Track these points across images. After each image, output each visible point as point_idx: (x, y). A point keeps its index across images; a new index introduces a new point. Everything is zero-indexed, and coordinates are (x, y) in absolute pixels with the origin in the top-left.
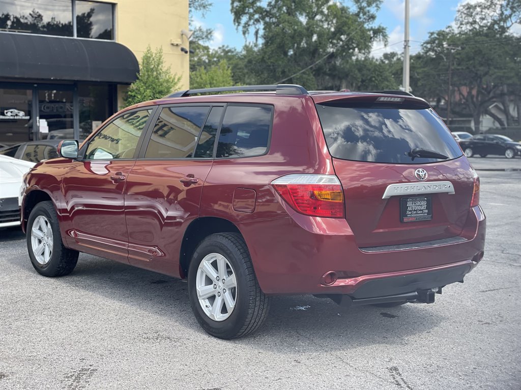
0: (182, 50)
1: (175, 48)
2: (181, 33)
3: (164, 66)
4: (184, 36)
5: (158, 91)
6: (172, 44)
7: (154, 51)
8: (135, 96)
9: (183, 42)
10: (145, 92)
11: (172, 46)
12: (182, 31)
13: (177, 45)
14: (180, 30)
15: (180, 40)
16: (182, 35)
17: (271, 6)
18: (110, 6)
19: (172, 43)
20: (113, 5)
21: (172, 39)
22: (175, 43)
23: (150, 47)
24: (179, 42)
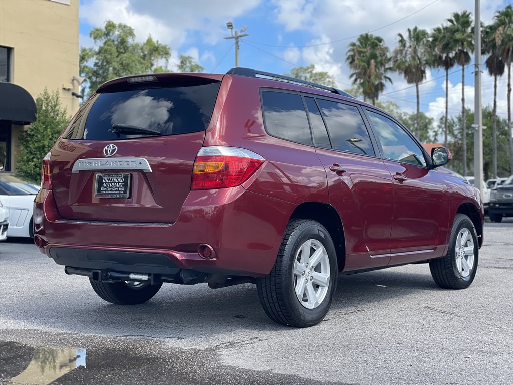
0: (73, 94)
1: (66, 92)
2: (72, 78)
3: (61, 107)
4: (75, 81)
5: (56, 131)
6: (64, 89)
7: (50, 93)
8: (33, 135)
9: (74, 87)
10: (44, 131)
11: (64, 91)
12: (73, 77)
13: (69, 90)
14: (72, 76)
15: (71, 85)
16: (73, 80)
17: (97, 66)
18: (6, 49)
19: (64, 87)
20: (9, 50)
21: (64, 83)
22: (67, 87)
23: (46, 90)
24: (70, 86)
